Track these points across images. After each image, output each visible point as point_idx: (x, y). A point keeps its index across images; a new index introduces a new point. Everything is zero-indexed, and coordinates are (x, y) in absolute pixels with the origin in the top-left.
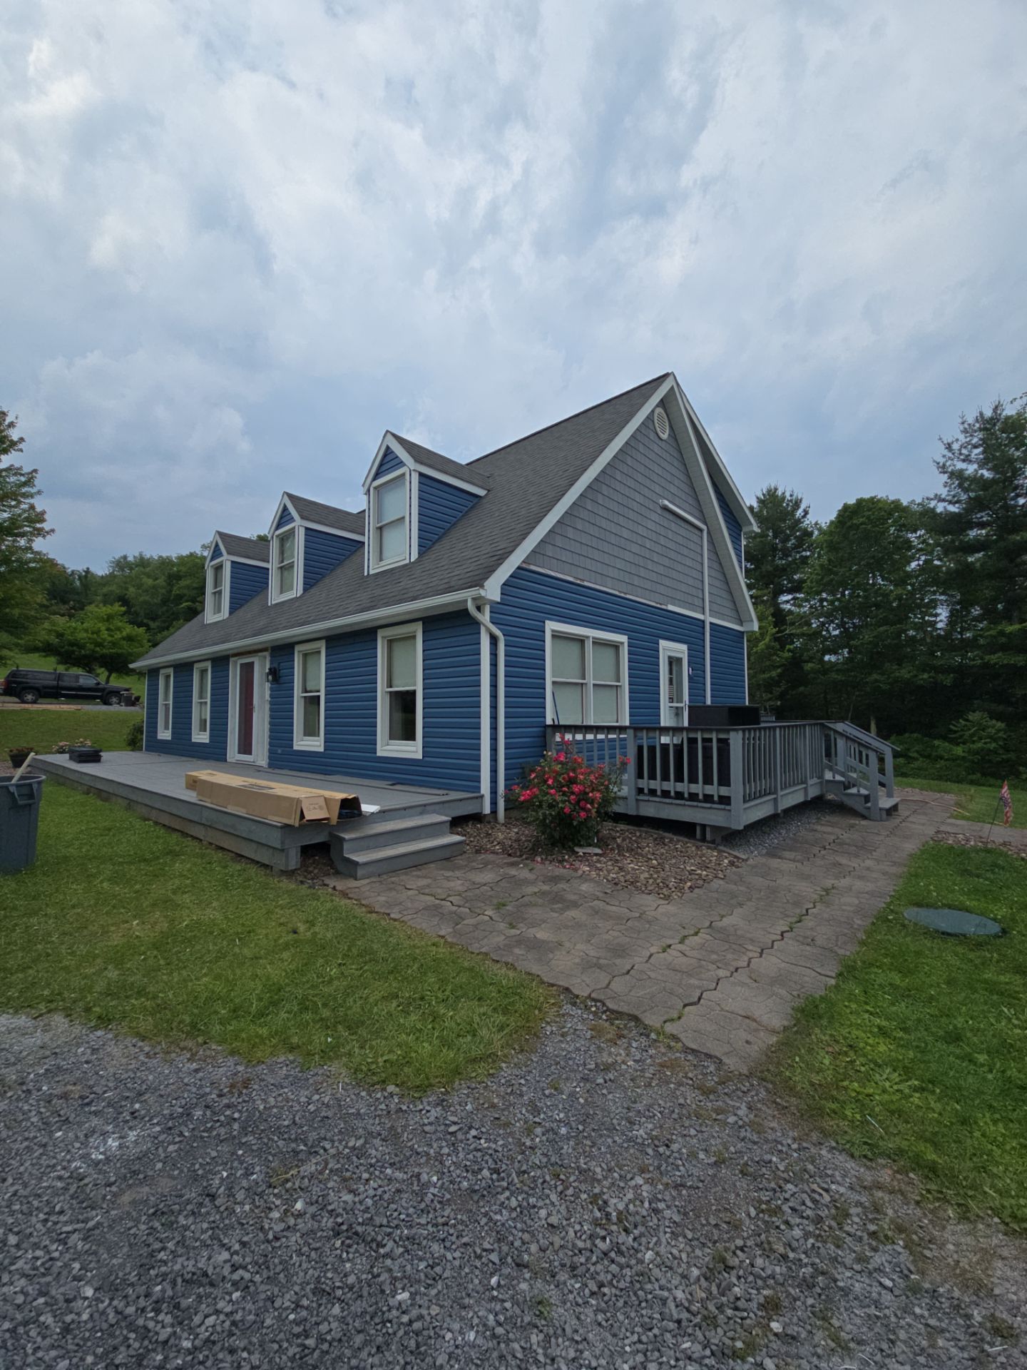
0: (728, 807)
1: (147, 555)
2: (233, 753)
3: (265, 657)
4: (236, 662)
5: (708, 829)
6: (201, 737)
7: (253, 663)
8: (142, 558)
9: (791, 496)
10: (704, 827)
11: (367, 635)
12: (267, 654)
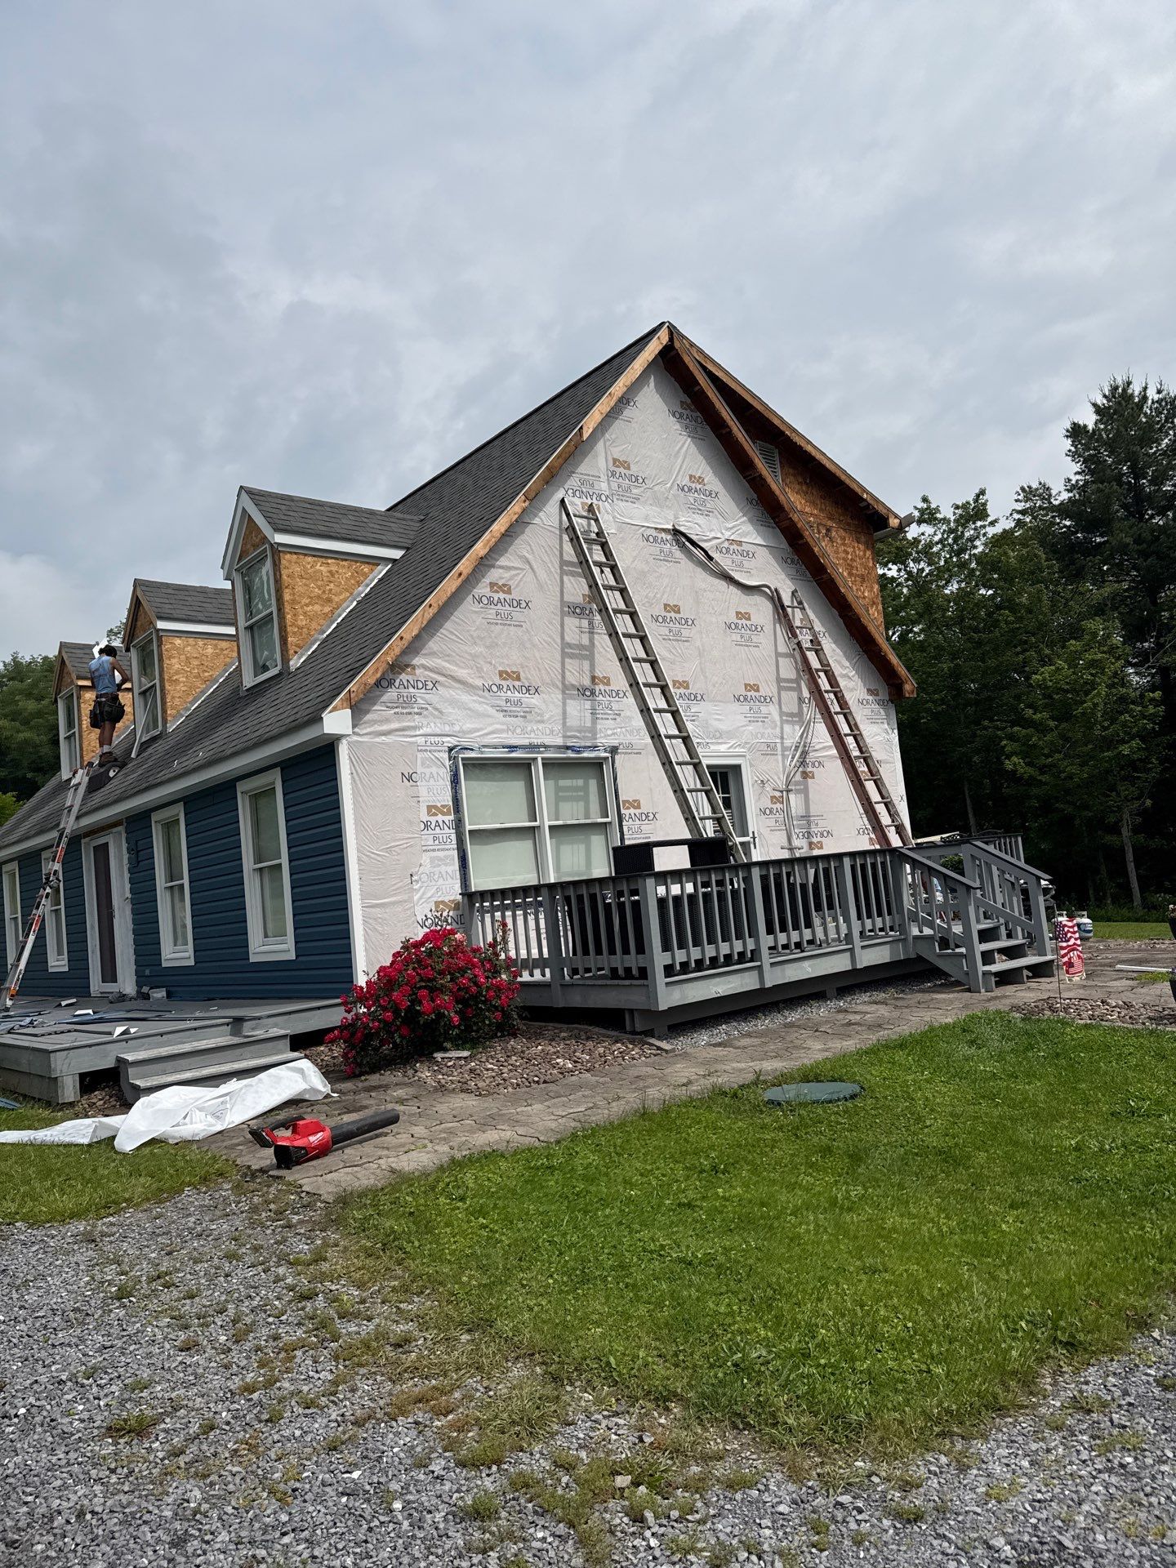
0: (645, 982)
1: (26, 657)
2: (96, 984)
3: (120, 834)
4: (88, 844)
5: (636, 1015)
6: (58, 963)
7: (107, 844)
8: (16, 663)
9: (1159, 392)
10: (631, 1011)
11: (224, 790)
12: (121, 829)
